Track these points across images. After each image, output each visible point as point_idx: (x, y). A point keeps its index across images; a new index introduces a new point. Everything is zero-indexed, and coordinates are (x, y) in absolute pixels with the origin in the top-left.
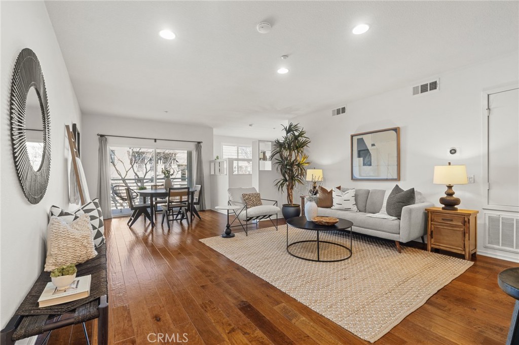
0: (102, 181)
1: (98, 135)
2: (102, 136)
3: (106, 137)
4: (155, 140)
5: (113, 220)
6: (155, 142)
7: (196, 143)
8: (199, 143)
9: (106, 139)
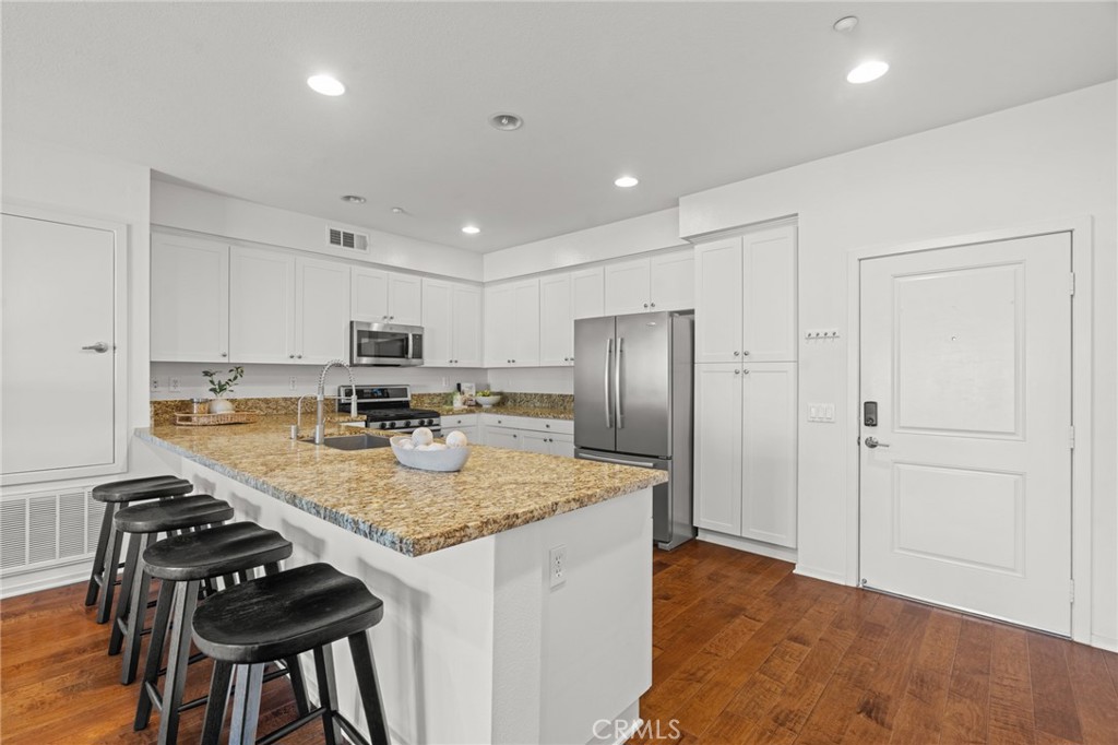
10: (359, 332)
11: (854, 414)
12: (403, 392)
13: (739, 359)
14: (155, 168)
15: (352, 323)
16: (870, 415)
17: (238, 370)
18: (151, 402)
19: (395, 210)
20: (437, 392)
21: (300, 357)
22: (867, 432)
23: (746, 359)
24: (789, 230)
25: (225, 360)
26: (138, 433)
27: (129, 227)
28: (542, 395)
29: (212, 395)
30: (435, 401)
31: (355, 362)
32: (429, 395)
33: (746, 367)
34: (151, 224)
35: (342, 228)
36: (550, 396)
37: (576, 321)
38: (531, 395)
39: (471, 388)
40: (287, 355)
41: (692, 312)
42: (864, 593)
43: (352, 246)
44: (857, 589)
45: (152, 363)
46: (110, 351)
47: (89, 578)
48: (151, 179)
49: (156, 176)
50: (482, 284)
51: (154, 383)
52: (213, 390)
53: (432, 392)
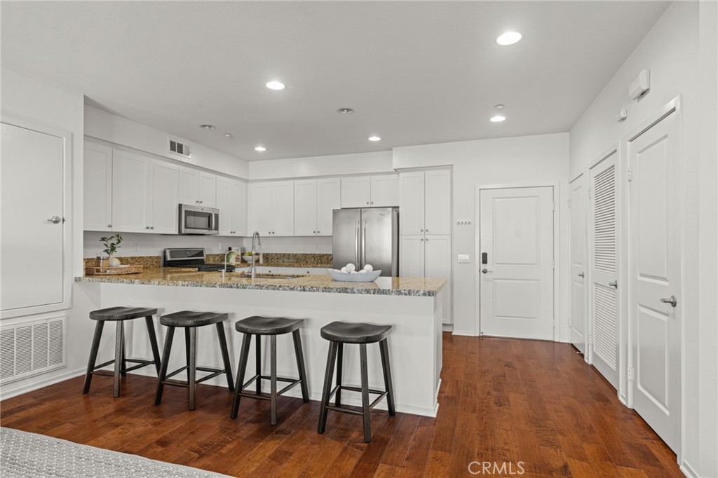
10: (186, 211)
11: (478, 259)
12: (201, 253)
13: (423, 233)
14: (86, 95)
15: (180, 206)
16: (485, 259)
17: (119, 237)
18: (84, 259)
19: (227, 135)
20: (217, 253)
21: (152, 228)
22: (483, 267)
23: (427, 233)
24: (448, 172)
25: (109, 230)
26: (78, 280)
27: (72, 135)
28: (289, 255)
29: (106, 255)
30: (216, 259)
31: (183, 232)
32: (213, 255)
33: (427, 237)
34: (85, 135)
35: (177, 140)
36: (296, 255)
37: (334, 210)
38: (281, 254)
39: (237, 250)
40: (145, 227)
41: (398, 207)
42: (481, 338)
43: (182, 153)
44: (479, 337)
45: (84, 231)
46: (61, 222)
47: (85, 373)
48: (85, 103)
49: (88, 101)
50: (247, 181)
51: (85, 246)
52: (106, 251)
53: (214, 253)
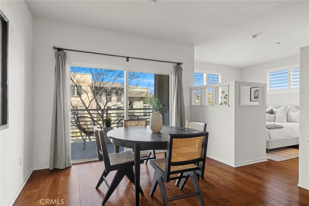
0: (58, 113)
1: (54, 48)
2: (59, 50)
3: (65, 51)
4: (128, 58)
5: (73, 168)
6: (128, 61)
7: (176, 64)
8: (179, 64)
9: (65, 54)
